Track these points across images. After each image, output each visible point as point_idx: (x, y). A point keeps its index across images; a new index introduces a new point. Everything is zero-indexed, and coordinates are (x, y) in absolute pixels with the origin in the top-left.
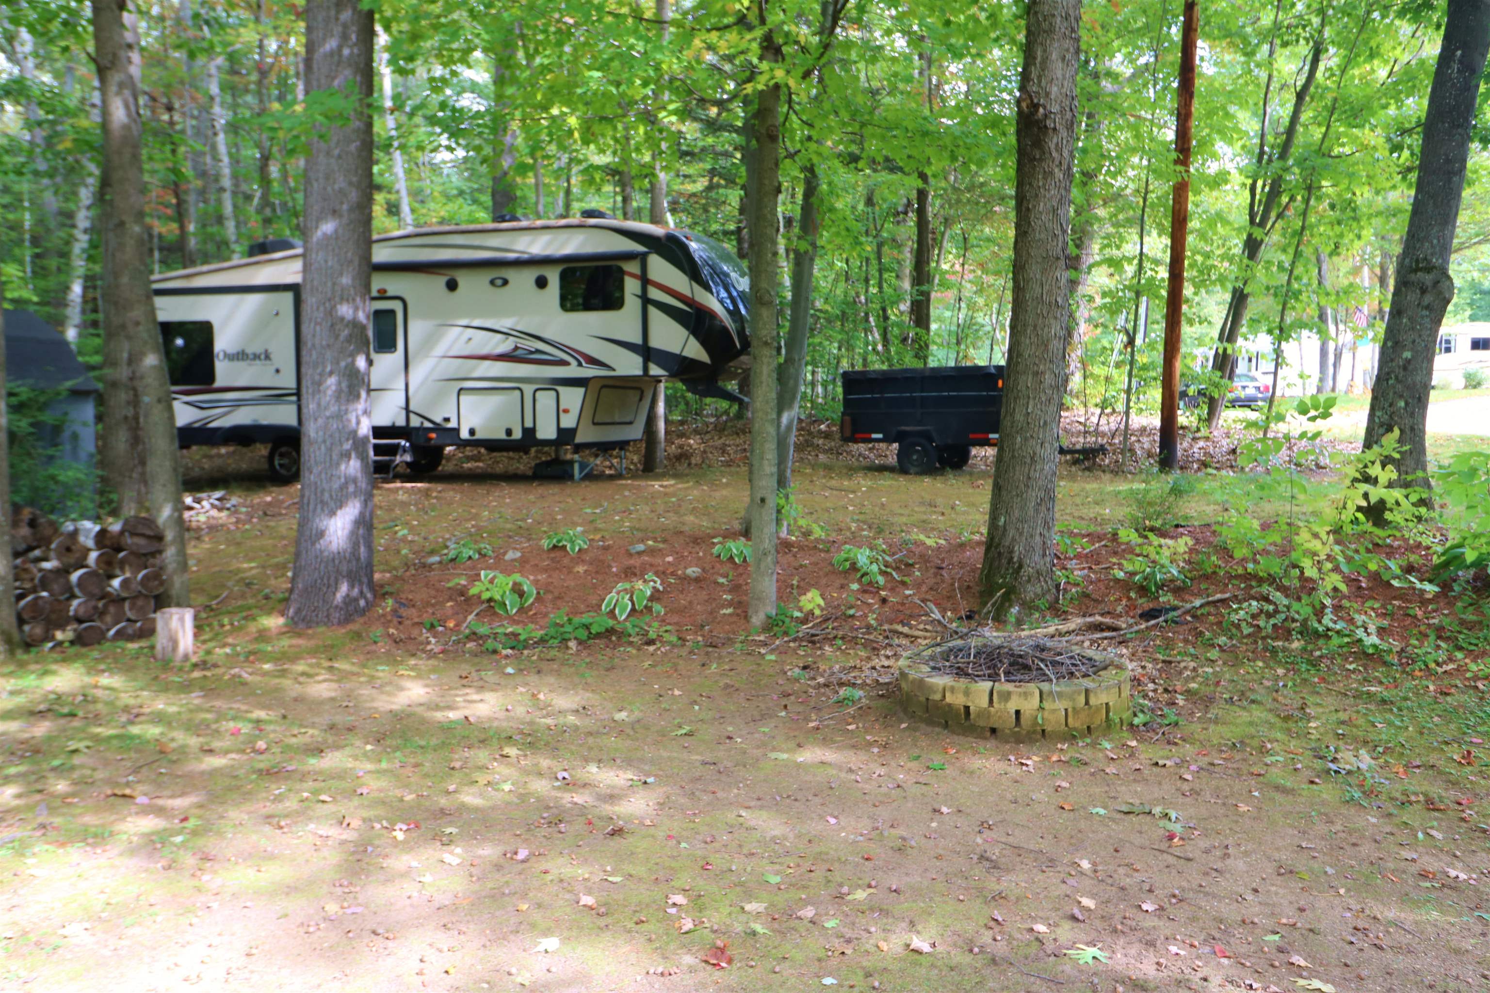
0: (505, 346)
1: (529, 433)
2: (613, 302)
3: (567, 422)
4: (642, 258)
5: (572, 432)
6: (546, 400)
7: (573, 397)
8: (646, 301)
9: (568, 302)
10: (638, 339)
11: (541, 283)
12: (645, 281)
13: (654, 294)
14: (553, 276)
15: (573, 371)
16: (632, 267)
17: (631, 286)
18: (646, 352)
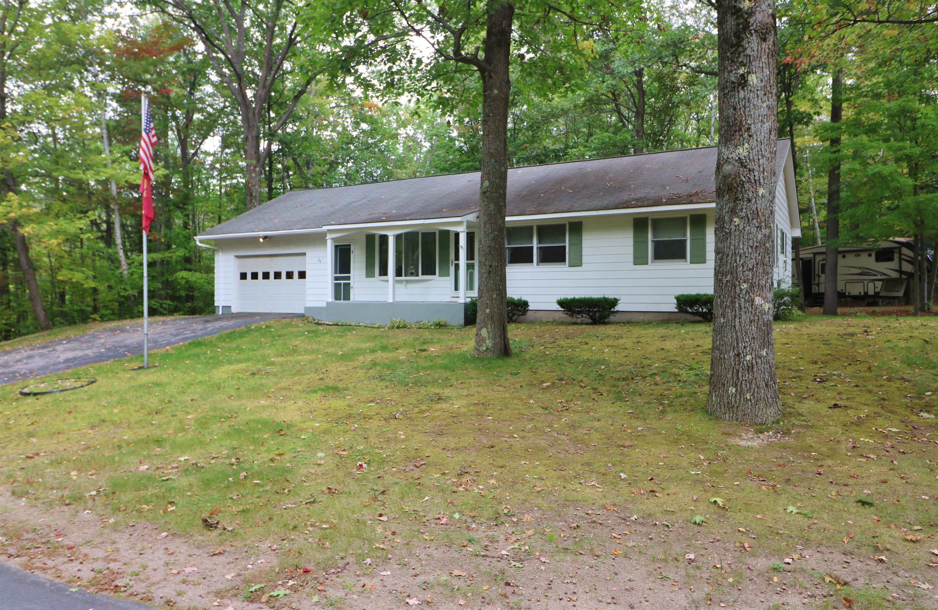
0: (859, 271)
1: (866, 293)
2: (892, 259)
3: (878, 290)
4: (900, 249)
5: (879, 293)
6: (871, 285)
7: (879, 284)
8: (900, 259)
9: (877, 260)
10: (898, 268)
11: (870, 255)
12: (900, 254)
13: (903, 257)
14: (873, 254)
15: (879, 277)
16: (897, 251)
17: (896, 256)
18: (900, 271)
